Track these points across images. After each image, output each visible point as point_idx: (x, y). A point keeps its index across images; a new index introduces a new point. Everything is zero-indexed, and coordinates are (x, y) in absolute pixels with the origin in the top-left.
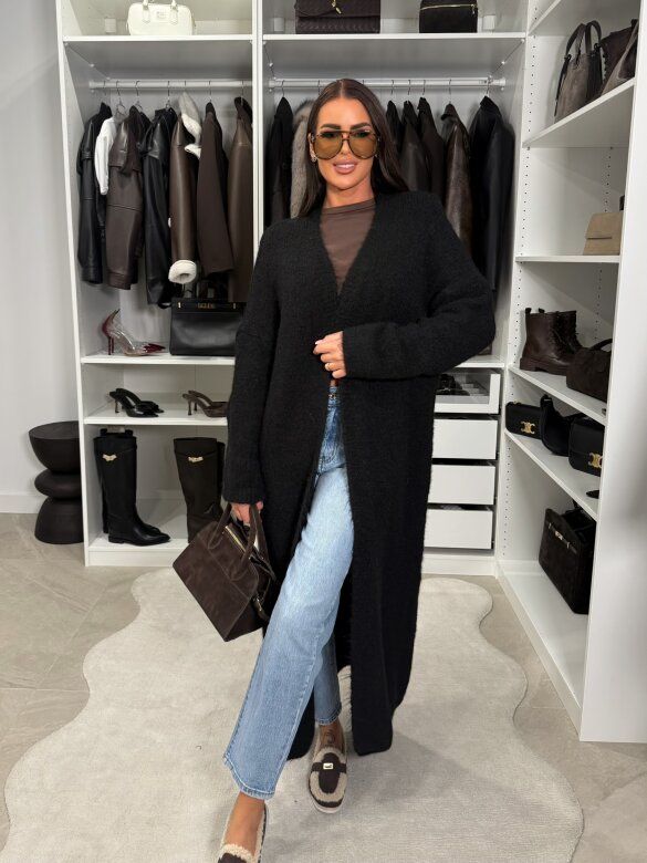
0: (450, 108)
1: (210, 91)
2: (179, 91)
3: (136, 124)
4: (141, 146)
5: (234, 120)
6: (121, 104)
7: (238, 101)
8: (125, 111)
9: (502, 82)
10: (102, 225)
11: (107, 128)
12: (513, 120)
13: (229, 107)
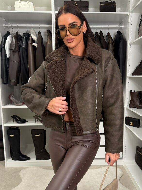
0: (108, 33)
1: (40, 28)
2: (30, 28)
3: (18, 37)
4: (19, 43)
5: (47, 36)
6: (13, 31)
7: (48, 31)
8: (14, 33)
9: (123, 26)
10: (8, 67)
11: (9, 38)
12: (126, 37)
13: (45, 32)
